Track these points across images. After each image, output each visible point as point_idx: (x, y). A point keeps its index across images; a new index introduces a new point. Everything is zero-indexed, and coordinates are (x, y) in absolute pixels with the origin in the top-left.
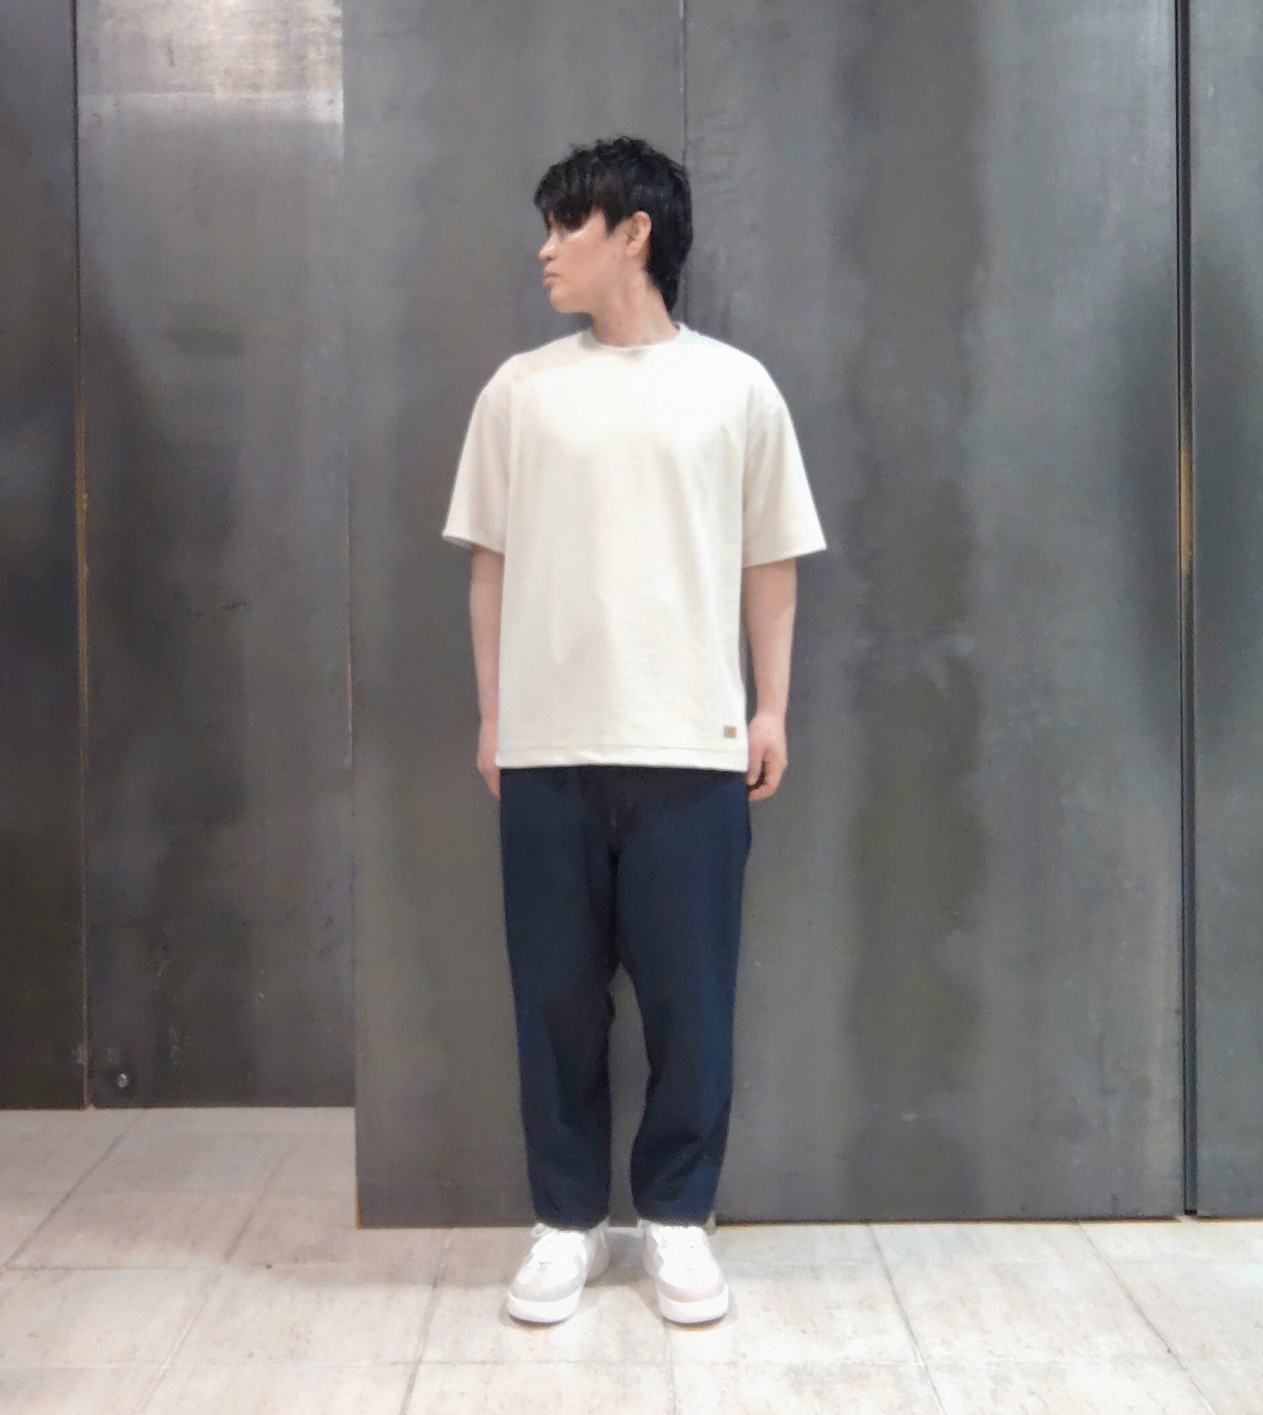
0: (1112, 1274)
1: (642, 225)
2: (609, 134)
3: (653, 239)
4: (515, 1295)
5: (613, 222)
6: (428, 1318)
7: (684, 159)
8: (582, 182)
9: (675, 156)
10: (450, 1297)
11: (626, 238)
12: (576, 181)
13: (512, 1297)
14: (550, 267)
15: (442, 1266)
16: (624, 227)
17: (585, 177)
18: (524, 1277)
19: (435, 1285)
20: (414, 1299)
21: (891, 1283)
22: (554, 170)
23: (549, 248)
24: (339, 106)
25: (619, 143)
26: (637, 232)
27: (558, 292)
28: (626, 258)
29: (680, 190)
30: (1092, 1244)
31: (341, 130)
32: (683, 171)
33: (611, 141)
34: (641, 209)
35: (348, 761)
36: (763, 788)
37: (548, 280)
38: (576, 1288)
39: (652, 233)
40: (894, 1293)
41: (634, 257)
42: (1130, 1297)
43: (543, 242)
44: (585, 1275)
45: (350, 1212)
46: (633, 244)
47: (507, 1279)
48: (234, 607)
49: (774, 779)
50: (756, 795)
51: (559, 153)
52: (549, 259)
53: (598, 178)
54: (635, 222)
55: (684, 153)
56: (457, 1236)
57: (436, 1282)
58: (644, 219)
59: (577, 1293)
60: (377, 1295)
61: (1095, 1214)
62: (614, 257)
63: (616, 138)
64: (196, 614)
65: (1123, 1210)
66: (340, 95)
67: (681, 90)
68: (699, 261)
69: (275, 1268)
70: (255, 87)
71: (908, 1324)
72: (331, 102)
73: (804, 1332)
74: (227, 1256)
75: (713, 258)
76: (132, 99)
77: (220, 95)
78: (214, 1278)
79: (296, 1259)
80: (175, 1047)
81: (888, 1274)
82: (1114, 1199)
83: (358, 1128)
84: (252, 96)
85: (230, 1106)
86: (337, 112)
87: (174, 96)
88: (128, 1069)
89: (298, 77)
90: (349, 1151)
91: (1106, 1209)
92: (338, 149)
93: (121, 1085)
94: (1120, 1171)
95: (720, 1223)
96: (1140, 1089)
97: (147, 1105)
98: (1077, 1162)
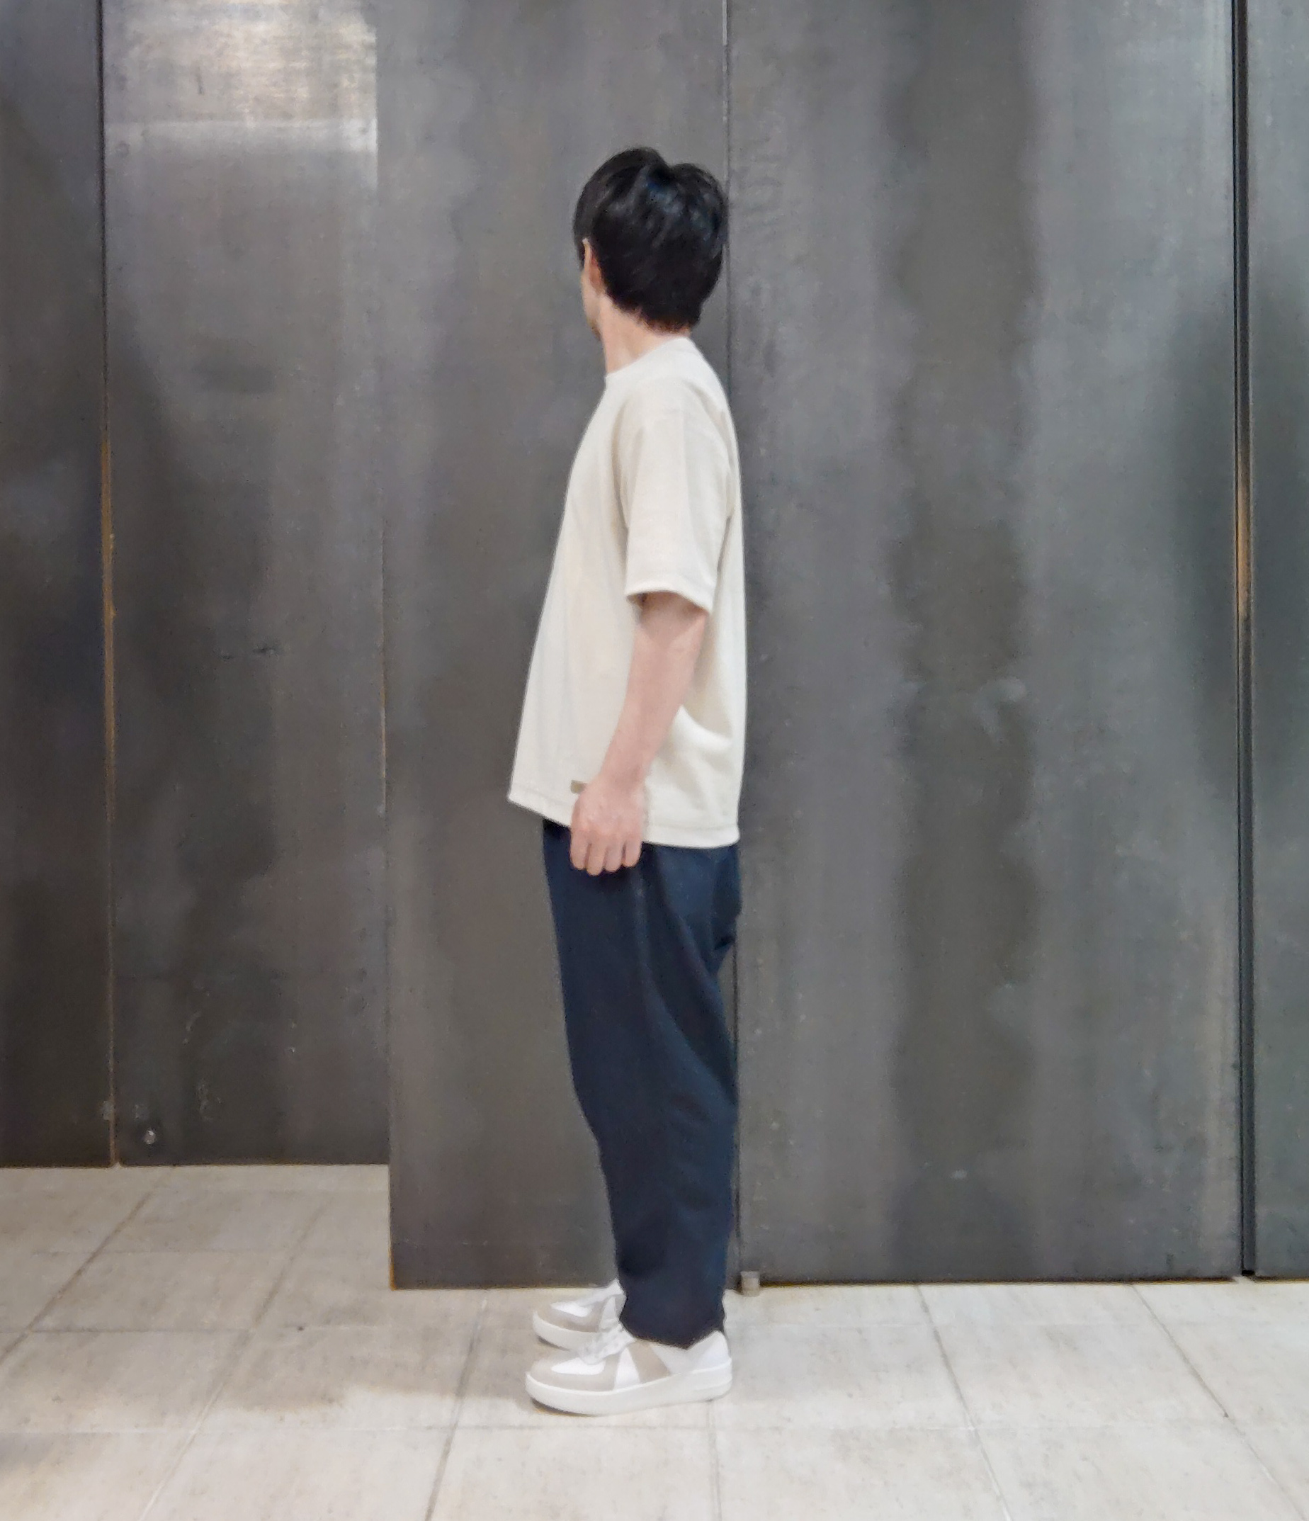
0: (1168, 1337)
10: (488, 1358)
15: (478, 1328)
24: (373, 135)
30: (1147, 1305)
31: (374, 160)
35: (381, 809)
45: (384, 1271)
48: (264, 651)
56: (494, 1296)
61: (1148, 1274)
64: (225, 657)
65: (1179, 1270)
66: (374, 124)
67: (725, 118)
68: (743, 294)
69: (307, 1330)
70: (287, 116)
71: (957, 1388)
72: (364, 131)
73: (850, 1396)
74: (258, 1318)
75: (756, 291)
76: (160, 128)
77: (250, 124)
78: (244, 1339)
79: (328, 1322)
80: (204, 1103)
81: (937, 1336)
82: (1170, 1259)
83: (392, 1186)
84: (283, 124)
85: (260, 1163)
86: (371, 141)
87: (202, 126)
88: (156, 1125)
89: (330, 105)
90: (383, 1210)
91: (1161, 1269)
92: (372, 179)
93: (149, 1142)
94: (1176, 1231)
95: (766, 1283)
96: (1196, 1145)
97: (175, 1163)
98: (1131, 1220)
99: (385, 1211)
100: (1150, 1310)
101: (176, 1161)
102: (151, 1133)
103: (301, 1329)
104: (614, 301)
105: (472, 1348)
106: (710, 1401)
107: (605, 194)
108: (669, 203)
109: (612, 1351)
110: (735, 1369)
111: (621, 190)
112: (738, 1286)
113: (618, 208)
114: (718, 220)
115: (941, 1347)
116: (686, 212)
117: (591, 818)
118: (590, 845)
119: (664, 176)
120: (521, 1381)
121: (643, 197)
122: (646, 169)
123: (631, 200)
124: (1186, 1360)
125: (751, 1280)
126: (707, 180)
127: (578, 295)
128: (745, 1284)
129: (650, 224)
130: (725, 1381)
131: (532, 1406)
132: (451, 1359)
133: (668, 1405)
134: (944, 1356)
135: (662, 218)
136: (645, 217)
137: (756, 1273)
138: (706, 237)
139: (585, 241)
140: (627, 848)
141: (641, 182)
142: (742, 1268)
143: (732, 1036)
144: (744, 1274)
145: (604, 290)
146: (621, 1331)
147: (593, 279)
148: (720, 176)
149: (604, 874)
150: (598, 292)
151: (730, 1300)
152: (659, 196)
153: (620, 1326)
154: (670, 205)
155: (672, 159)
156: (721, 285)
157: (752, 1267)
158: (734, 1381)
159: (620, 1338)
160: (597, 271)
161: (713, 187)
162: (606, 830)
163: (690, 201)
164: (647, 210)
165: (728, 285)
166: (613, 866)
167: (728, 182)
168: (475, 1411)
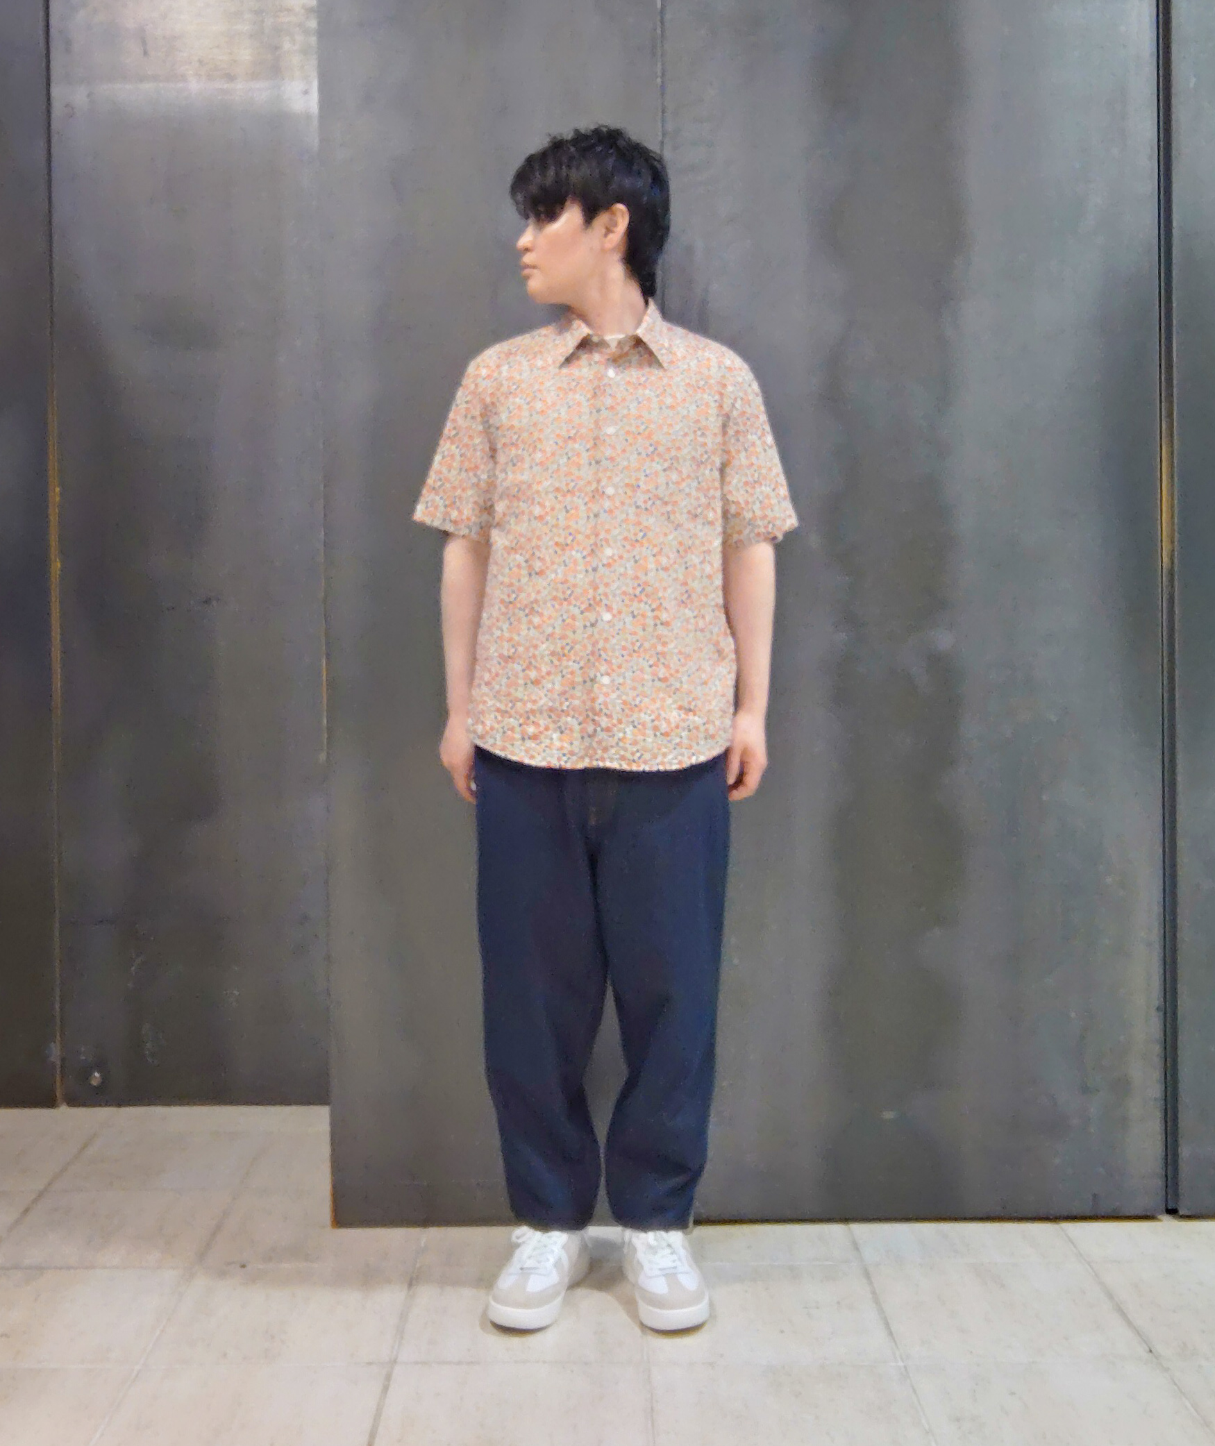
0: (1093, 1274)
1: (620, 218)
2: (586, 124)
3: (631, 232)
4: (496, 1299)
5: (590, 213)
6: (403, 1317)
7: (662, 150)
8: (557, 174)
9: (652, 145)
10: (427, 1295)
11: (604, 231)
12: (551, 173)
13: (493, 1303)
14: (528, 259)
15: (418, 1265)
16: (602, 219)
17: (561, 169)
18: (507, 1281)
19: (410, 1285)
20: (390, 1298)
21: (871, 1283)
22: (530, 160)
23: (526, 239)
24: (314, 96)
25: (597, 132)
26: (616, 225)
27: (536, 284)
28: (603, 250)
29: (659, 178)
30: (1073, 1243)
31: (315, 123)
32: (660, 161)
33: (589, 131)
34: (619, 202)
35: (322, 757)
36: (741, 788)
37: (527, 271)
38: (558, 1294)
39: (629, 224)
40: (874, 1293)
41: (613, 249)
42: (1110, 1296)
43: (520, 232)
44: (566, 1280)
45: (325, 1210)
46: (611, 236)
47: (486, 1280)
48: (207, 601)
49: (753, 779)
50: (737, 795)
51: (536, 143)
52: (527, 250)
53: (574, 170)
54: (613, 214)
55: (662, 143)
56: (433, 1234)
57: (413, 1281)
58: (621, 210)
59: (559, 1299)
60: (352, 1297)
61: (1075, 1212)
62: (591, 249)
63: (592, 127)
64: (168, 609)
65: (1104, 1209)
66: (315, 84)
67: (659, 80)
69: (249, 1267)
70: (230, 78)
71: (886, 1325)
72: (306, 92)
73: (782, 1332)
74: (202, 1255)
76: (106, 89)
77: (194, 85)
78: (187, 1277)
79: (270, 1260)
80: (149, 1045)
81: (867, 1273)
82: (1095, 1198)
83: (332, 1125)
84: (226, 86)
85: (202, 1104)
86: (312, 103)
87: (147, 86)
88: (100, 1065)
89: (272, 67)
91: (1086, 1209)
93: (94, 1083)
94: (1101, 1170)
96: (1121, 1087)
97: (120, 1104)
98: (1057, 1161)
99: (325, 1150)
100: (1075, 1247)
102: (97, 1074)
103: (243, 1266)
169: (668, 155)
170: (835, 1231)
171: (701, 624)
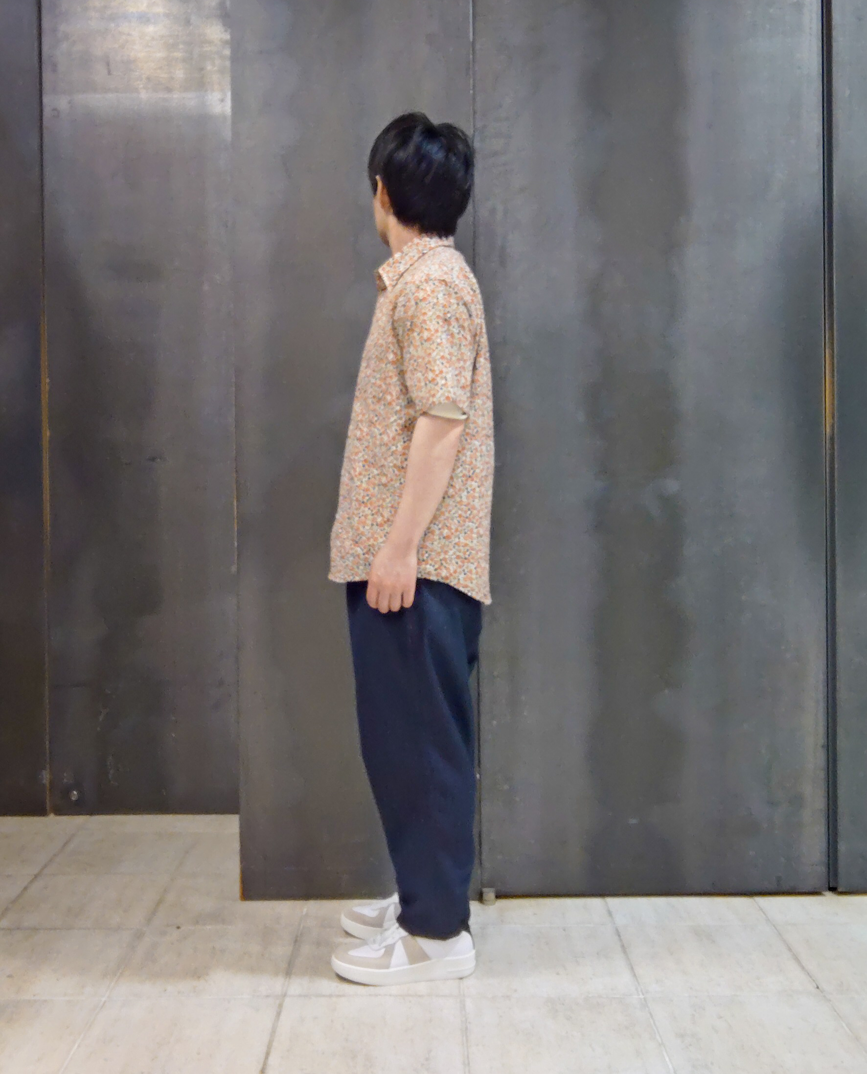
0: (778, 933)
6: (291, 964)
15: (301, 927)
24: (229, 103)
30: (763, 911)
31: (229, 120)
35: (234, 569)
45: (236, 888)
48: (153, 459)
56: (312, 906)
61: (765, 890)
64: (126, 464)
65: (785, 887)
66: (229, 94)
67: (471, 92)
68: (483, 213)
69: (183, 928)
70: (169, 90)
71: (632, 969)
72: (222, 100)
73: (558, 974)
74: (149, 920)
75: (493, 211)
76: (81, 98)
77: (144, 95)
78: (139, 935)
79: (197, 922)
80: (112, 772)
81: (618, 934)
82: (779, 879)
83: (241, 827)
84: (166, 96)
85: (150, 813)
86: (227, 108)
87: (110, 96)
88: (78, 786)
89: (199, 83)
90: (236, 845)
91: (773, 887)
92: (227, 134)
93: (73, 799)
94: (783, 859)
95: (499, 896)
96: (797, 801)
97: (91, 813)
98: (751, 853)
99: (236, 846)
100: (765, 914)
101: (92, 812)
102: (75, 793)
103: (178, 928)
104: (398, 219)
105: (297, 941)
106: (461, 979)
107: (391, 146)
108: (436, 152)
109: (390, 941)
110: (478, 956)
111: (404, 142)
112: (480, 898)
113: (402, 155)
114: (468, 163)
115: (621, 940)
116: (447, 157)
117: (379, 574)
118: (379, 593)
119: (432, 132)
120: (329, 963)
121: (418, 148)
122: (419, 129)
123: (411, 148)
124: (790, 949)
125: (490, 894)
126: (460, 134)
127: (371, 215)
128: (485, 897)
129: (424, 165)
130: (472, 964)
131: (337, 979)
132: (281, 950)
133: (431, 980)
134: (623, 946)
135: (430, 163)
136: (419, 162)
137: (493, 889)
138: (461, 174)
139: (378, 177)
140: (404, 595)
141: (417, 138)
142: (484, 886)
143: (476, 725)
144: (485, 890)
145: (392, 211)
146: (397, 928)
147: (383, 205)
148: (469, 132)
149: (390, 614)
150: (387, 213)
151: (474, 907)
152: (429, 147)
153: (397, 925)
154: (437, 153)
155: (436, 120)
156: (470, 208)
157: (490, 886)
158: (477, 966)
159: (396, 933)
160: (386, 198)
161: (465, 141)
162: (388, 582)
163: (449, 149)
164: (421, 156)
165: (474, 207)
166: (396, 607)
167: (474, 135)
168: (298, 985)
169: (477, 145)
170: (595, 903)
171: (384, 480)
